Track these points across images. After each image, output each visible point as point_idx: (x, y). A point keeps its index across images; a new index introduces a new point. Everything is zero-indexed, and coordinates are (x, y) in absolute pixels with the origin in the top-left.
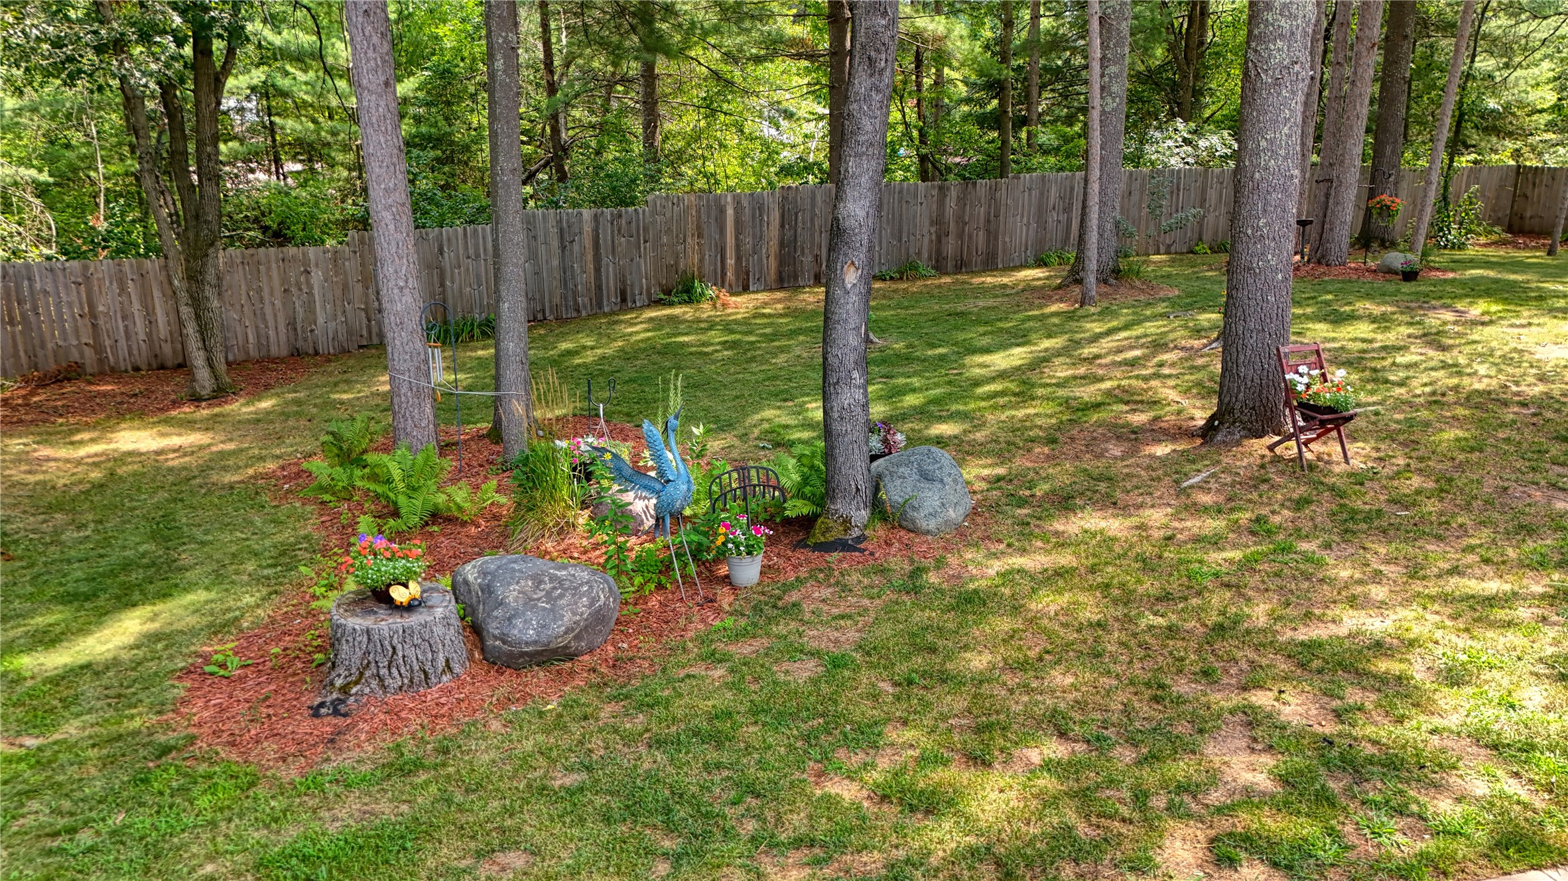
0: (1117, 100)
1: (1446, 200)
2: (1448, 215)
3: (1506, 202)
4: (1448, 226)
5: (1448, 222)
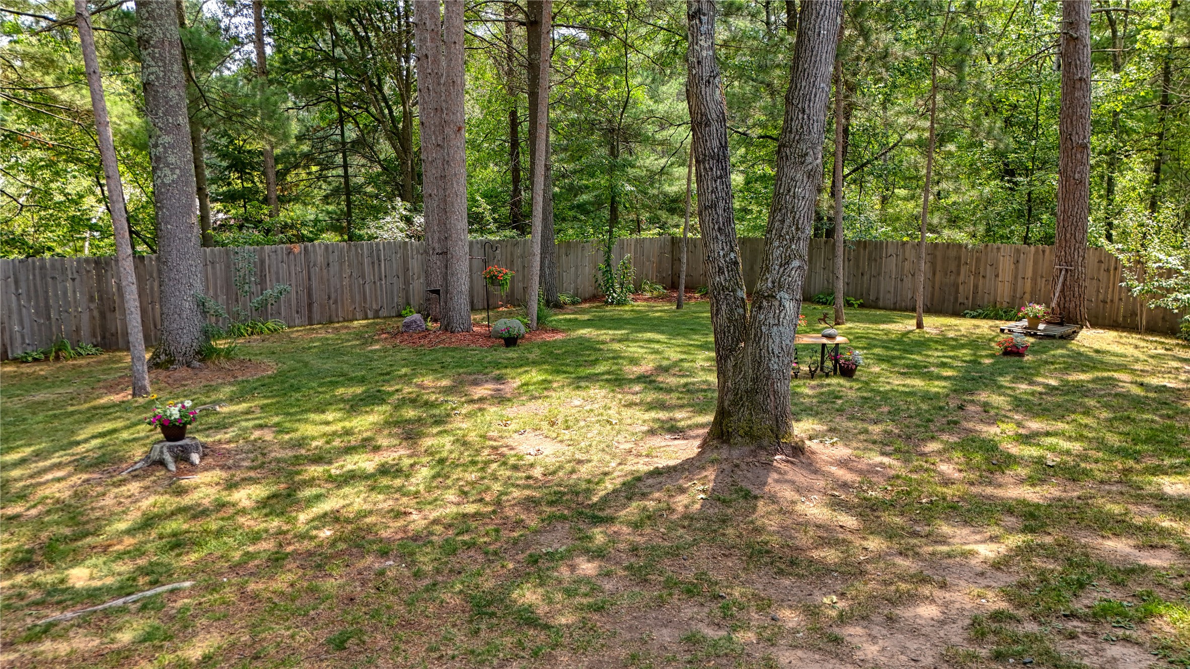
0: (177, 171)
1: (609, 265)
2: (611, 278)
3: (667, 265)
4: (613, 286)
5: (612, 283)
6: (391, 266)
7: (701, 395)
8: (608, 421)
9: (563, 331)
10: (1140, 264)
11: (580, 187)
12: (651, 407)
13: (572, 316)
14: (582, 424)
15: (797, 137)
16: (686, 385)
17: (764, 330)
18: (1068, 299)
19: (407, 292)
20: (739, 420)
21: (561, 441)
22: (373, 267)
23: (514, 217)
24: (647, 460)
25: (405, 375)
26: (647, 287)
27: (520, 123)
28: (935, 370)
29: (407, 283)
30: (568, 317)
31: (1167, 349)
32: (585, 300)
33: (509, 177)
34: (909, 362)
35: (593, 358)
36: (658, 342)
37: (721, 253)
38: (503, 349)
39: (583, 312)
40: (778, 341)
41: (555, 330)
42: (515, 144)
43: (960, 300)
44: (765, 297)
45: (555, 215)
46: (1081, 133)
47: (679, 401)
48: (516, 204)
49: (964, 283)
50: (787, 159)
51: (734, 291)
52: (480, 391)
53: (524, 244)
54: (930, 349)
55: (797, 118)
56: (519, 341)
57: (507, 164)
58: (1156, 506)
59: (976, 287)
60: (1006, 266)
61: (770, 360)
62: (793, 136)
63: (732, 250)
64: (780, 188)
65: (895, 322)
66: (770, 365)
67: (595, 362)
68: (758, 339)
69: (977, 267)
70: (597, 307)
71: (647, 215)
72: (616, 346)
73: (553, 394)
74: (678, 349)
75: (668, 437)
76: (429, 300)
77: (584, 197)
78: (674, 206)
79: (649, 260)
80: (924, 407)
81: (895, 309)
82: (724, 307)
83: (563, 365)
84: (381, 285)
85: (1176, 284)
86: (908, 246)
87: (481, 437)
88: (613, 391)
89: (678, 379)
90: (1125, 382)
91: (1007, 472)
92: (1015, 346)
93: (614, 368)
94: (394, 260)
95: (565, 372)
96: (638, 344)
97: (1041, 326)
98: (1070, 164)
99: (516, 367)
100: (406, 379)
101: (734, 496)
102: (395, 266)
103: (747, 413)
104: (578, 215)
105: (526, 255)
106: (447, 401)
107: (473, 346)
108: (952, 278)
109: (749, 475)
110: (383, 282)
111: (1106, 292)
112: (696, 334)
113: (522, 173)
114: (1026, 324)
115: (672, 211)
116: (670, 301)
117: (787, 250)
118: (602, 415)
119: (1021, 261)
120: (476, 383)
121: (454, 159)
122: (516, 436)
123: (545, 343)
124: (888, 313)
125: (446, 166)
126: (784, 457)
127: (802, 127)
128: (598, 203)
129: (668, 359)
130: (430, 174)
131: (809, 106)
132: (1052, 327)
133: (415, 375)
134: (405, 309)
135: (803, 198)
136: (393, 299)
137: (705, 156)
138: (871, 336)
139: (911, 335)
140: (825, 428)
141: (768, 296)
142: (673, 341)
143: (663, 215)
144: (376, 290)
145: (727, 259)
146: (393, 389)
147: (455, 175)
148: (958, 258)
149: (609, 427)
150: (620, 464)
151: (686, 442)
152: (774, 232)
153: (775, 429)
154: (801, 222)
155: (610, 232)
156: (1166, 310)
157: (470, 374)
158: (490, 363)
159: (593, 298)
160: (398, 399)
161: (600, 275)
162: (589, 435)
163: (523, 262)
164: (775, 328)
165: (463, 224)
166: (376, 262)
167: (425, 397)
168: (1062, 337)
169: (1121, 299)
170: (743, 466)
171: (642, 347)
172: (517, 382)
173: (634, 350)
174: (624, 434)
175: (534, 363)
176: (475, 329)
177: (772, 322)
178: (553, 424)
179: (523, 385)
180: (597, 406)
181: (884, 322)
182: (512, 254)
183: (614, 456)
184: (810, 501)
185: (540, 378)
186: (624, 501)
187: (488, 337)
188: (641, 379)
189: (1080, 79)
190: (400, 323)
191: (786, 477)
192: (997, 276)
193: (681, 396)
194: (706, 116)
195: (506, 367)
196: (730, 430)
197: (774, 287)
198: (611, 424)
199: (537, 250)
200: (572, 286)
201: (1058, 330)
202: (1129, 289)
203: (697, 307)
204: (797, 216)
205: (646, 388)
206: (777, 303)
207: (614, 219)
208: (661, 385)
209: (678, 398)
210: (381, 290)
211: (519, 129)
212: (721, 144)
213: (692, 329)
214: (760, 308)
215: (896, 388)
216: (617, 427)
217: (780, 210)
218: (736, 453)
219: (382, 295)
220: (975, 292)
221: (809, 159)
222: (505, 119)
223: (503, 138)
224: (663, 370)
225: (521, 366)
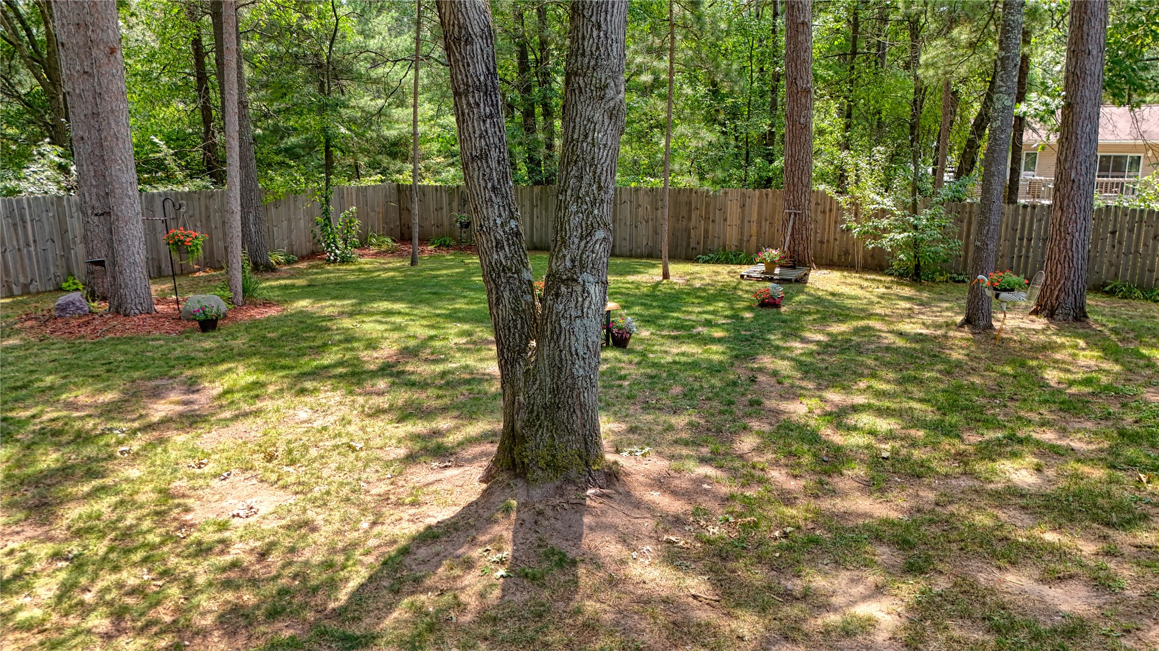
1: (329, 219)
2: (332, 233)
3: (394, 215)
4: (334, 242)
5: (334, 238)
6: (42, 228)
7: (464, 389)
8: (350, 447)
9: (278, 303)
10: (856, 207)
11: (287, 128)
12: (405, 414)
13: (288, 282)
14: (313, 452)
15: (593, 63)
16: (444, 374)
17: (564, 325)
18: (797, 242)
19: (68, 260)
20: (537, 447)
21: (285, 487)
22: (16, 230)
23: (209, 162)
24: (413, 511)
25: (51, 388)
26: (374, 241)
27: (207, 53)
28: (704, 331)
29: (66, 248)
30: (283, 282)
31: (886, 288)
32: (302, 259)
33: (198, 117)
34: (674, 321)
35: (318, 342)
36: (399, 313)
37: (499, 221)
38: (198, 335)
39: (301, 274)
40: (582, 338)
41: (267, 303)
42: (202, 78)
43: (693, 245)
44: (563, 281)
45: (259, 161)
46: (805, 77)
47: (439, 402)
48: (210, 148)
49: (695, 228)
50: (581, 92)
51: (518, 272)
52: (160, 410)
53: (222, 196)
54: (686, 304)
55: (591, 35)
56: (220, 322)
57: (194, 101)
58: (1023, 508)
59: (706, 231)
60: (733, 210)
61: (573, 364)
62: (587, 60)
63: (512, 216)
64: (573, 132)
65: (639, 273)
66: (574, 371)
67: (323, 347)
68: (556, 335)
69: (707, 212)
70: (316, 267)
71: (366, 159)
72: (347, 323)
73: (267, 404)
74: (425, 322)
75: (435, 464)
76: (92, 273)
77: (293, 140)
78: (394, 149)
79: (373, 210)
80: (716, 382)
81: (631, 256)
82: (506, 294)
83: (280, 355)
84: (29, 252)
85: (890, 224)
86: (642, 192)
87: (160, 492)
88: (351, 393)
89: (433, 367)
90: (883, 331)
91: (845, 472)
92: (772, 297)
93: (348, 356)
94: (44, 220)
95: (283, 368)
96: (374, 318)
97: (777, 271)
98: (796, 108)
99: (216, 364)
100: (50, 394)
101: (545, 565)
102: (47, 227)
103: (546, 436)
104: (287, 160)
105: (224, 210)
106: (111, 430)
107: (156, 334)
108: (684, 223)
109: (558, 525)
110: (32, 249)
111: (823, 233)
112: (441, 300)
113: (214, 113)
114: (764, 269)
115: (393, 155)
116: (401, 256)
117: (588, 217)
118: (339, 435)
119: (747, 205)
120: (156, 394)
121: (108, 90)
122: (216, 483)
123: (255, 324)
124: (627, 261)
125: (98, 101)
126: (598, 490)
127: (598, 48)
128: (310, 146)
129: (415, 337)
130: (79, 110)
131: (606, 19)
132: (785, 271)
133: (63, 388)
134: (66, 281)
135: (605, 146)
136: (48, 269)
137: (468, 86)
138: (624, 290)
139: (661, 288)
140: (624, 426)
141: (568, 279)
142: (416, 312)
143: (385, 160)
144: (22, 259)
145: (507, 229)
146: (28, 413)
147: (113, 111)
148: (689, 204)
149: (352, 456)
150: (374, 524)
151: (461, 470)
152: (569, 192)
153: (584, 454)
154: (603, 178)
155: (328, 181)
156: (882, 250)
157: (150, 379)
158: (178, 359)
159: (312, 255)
160: (34, 432)
161: (317, 230)
162: (325, 473)
163: (222, 217)
164: (578, 321)
165: (131, 175)
166: (19, 223)
167: (78, 425)
168: (797, 281)
169: (835, 239)
170: (549, 512)
171: (381, 322)
172: (218, 388)
173: (370, 327)
174: (374, 466)
175: (241, 355)
176: (159, 308)
177: (574, 314)
178: (270, 458)
179: (226, 392)
180: (331, 419)
181: (629, 273)
182: (207, 208)
183: (364, 511)
184: (643, 555)
185: (251, 379)
186: (388, 597)
187: (177, 318)
188: (385, 370)
189: (803, 23)
190: (51, 304)
191: (604, 519)
192: (725, 220)
193: (440, 392)
194: (466, 29)
195: (202, 365)
196: (526, 461)
197: (574, 266)
198: (354, 450)
199: (236, 205)
200: (286, 242)
201: (793, 274)
202: (849, 229)
203: (433, 263)
204: (599, 171)
205: (393, 384)
206: (579, 289)
207: (328, 167)
208: (413, 377)
209: (438, 397)
210: (30, 259)
211: (206, 60)
212: (488, 70)
213: (435, 293)
214: (557, 295)
215: (677, 359)
216: (363, 454)
217: (576, 162)
218: (537, 493)
219: (31, 264)
220: (706, 237)
221: (610, 93)
222: (187, 48)
223: (187, 71)
224: (410, 353)
225: (223, 361)
